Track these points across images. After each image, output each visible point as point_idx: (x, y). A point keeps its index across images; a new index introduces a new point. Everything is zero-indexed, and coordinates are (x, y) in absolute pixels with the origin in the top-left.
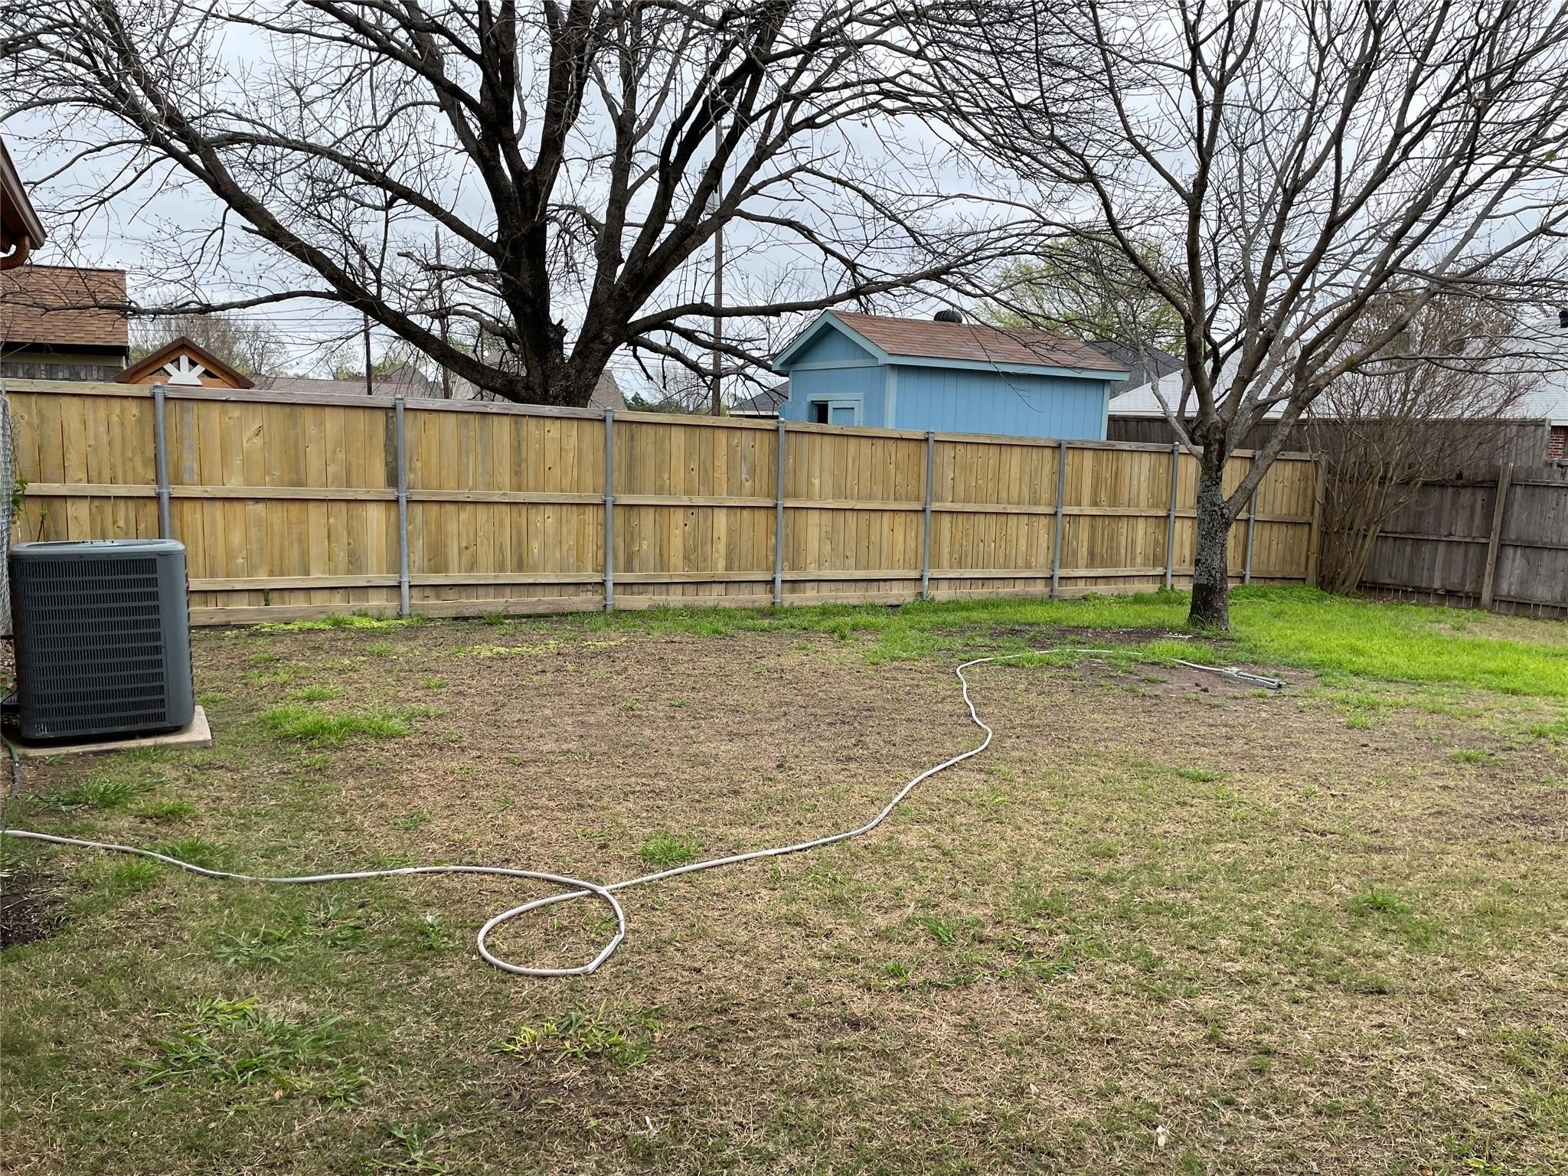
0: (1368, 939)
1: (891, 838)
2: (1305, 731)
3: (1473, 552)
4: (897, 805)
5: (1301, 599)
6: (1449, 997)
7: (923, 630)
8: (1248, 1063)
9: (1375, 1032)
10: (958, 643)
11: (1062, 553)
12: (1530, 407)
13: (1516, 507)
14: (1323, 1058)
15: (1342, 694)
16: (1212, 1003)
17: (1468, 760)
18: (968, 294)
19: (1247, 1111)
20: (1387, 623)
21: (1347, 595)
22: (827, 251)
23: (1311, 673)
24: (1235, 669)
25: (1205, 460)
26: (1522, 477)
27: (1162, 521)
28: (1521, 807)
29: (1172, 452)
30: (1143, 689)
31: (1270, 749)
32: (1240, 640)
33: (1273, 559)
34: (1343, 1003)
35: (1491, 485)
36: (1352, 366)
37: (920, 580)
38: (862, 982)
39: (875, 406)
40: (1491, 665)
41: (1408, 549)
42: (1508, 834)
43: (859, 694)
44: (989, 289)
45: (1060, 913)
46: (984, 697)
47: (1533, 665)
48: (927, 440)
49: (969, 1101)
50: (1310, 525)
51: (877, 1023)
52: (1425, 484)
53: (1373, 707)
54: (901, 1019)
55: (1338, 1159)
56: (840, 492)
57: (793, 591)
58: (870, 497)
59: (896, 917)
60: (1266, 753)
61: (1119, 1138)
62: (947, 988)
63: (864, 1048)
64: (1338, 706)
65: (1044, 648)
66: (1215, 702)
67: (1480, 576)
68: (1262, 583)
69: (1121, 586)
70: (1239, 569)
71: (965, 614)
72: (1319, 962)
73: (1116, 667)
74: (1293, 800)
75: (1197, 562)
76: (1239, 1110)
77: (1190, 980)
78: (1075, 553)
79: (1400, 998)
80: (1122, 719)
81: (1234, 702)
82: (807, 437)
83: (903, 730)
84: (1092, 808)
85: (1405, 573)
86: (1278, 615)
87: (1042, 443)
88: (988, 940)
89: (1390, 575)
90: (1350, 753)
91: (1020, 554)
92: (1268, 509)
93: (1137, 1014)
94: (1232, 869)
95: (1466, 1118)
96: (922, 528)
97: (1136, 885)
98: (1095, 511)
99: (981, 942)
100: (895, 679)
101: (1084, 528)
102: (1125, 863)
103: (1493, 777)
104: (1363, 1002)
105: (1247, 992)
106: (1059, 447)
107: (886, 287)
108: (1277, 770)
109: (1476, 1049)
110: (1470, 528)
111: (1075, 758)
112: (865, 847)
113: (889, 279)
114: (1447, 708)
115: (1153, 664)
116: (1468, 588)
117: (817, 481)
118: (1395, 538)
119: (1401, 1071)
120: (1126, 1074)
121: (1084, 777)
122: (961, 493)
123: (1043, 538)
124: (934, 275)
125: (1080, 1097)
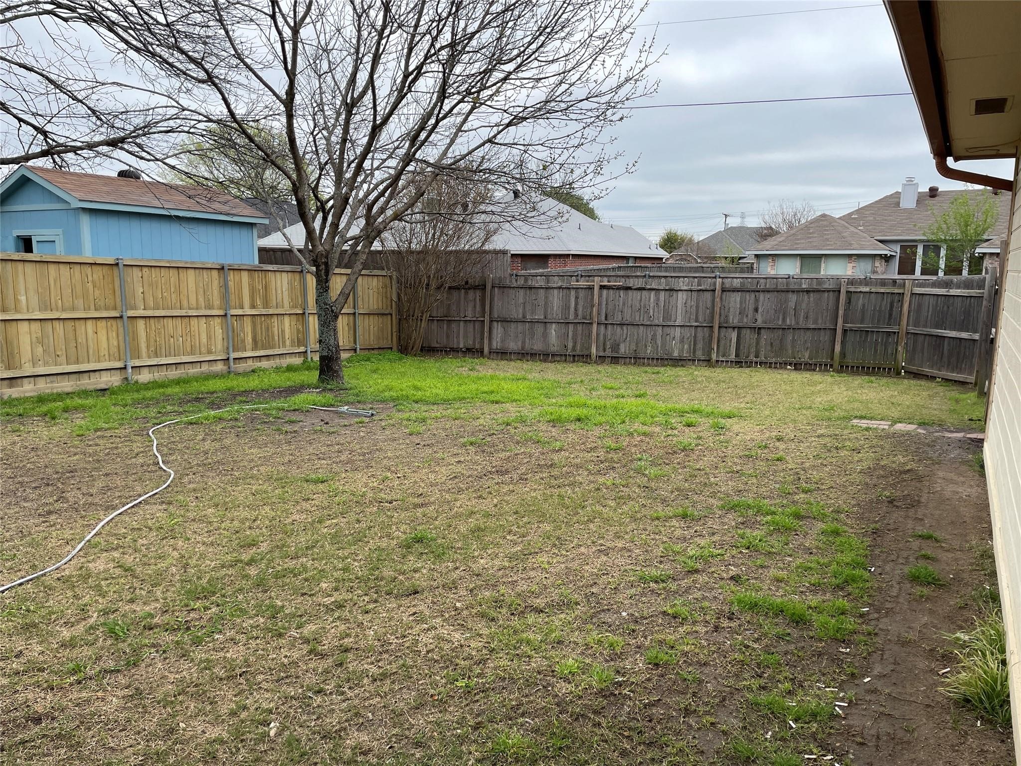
0: (412, 561)
1: (81, 568)
2: (386, 441)
3: (477, 325)
4: (89, 541)
5: (390, 360)
6: (453, 586)
7: (125, 406)
8: (334, 661)
9: (411, 618)
10: (153, 412)
11: (233, 341)
12: (497, 243)
13: (496, 299)
14: (379, 644)
15: (406, 415)
16: (314, 628)
17: (471, 444)
18: (142, 158)
19: (331, 693)
20: (435, 370)
21: (415, 355)
22: (20, 120)
23: (392, 404)
24: (346, 407)
25: (317, 275)
26: (497, 282)
27: (300, 317)
28: (496, 466)
29: (302, 271)
30: (288, 428)
31: (364, 455)
32: (351, 389)
33: (372, 338)
34: (394, 605)
35: (482, 287)
36: (398, 217)
37: (125, 368)
38: (45, 685)
39: (73, 240)
40: (485, 389)
41: (445, 326)
42: (489, 483)
43: (61, 460)
44: (159, 156)
45: (214, 593)
46: (170, 449)
47: (506, 386)
48: (117, 264)
49: (131, 750)
50: (391, 315)
51: (56, 714)
52: (450, 288)
53: (424, 420)
54: (78, 705)
55: (384, 707)
56: (44, 307)
57: (11, 387)
58: (73, 309)
59: (80, 628)
60: (361, 458)
61: (242, 741)
62: (118, 671)
63: (44, 736)
64: (405, 422)
65: (219, 408)
66: (332, 430)
67: (482, 339)
68: (367, 352)
69: (278, 361)
70: (352, 345)
71: (161, 390)
72: (382, 583)
73: (268, 415)
74: (375, 484)
75: (320, 342)
76: (326, 695)
77: (301, 616)
78: (243, 341)
79: (426, 594)
80: (270, 450)
81: (344, 428)
82: (10, 263)
83: (100, 484)
84: (245, 514)
85: (445, 341)
86: (375, 371)
87: (209, 266)
88: (157, 626)
89: (437, 342)
90: (410, 450)
91: (202, 345)
92: (366, 306)
93: (263, 650)
94: (335, 536)
95: (458, 657)
96: (121, 330)
97: (271, 561)
98: (254, 312)
99: (151, 629)
100: (97, 445)
101: (248, 324)
102: (264, 547)
103: (483, 451)
104: (405, 602)
105: (336, 615)
106: (223, 268)
107: (75, 150)
108: (367, 467)
109: (465, 612)
110: (475, 313)
111: (235, 482)
112: (59, 579)
113: (79, 144)
114: (462, 416)
115: (294, 410)
116: (477, 346)
117: (23, 298)
118: (438, 320)
119: (424, 639)
120: (252, 694)
121: (241, 493)
122: (151, 303)
123: (219, 332)
124: (113, 143)
125: (217, 720)
